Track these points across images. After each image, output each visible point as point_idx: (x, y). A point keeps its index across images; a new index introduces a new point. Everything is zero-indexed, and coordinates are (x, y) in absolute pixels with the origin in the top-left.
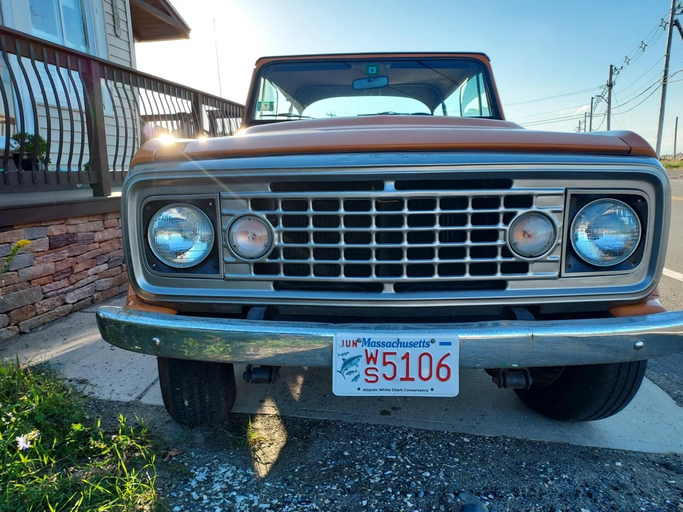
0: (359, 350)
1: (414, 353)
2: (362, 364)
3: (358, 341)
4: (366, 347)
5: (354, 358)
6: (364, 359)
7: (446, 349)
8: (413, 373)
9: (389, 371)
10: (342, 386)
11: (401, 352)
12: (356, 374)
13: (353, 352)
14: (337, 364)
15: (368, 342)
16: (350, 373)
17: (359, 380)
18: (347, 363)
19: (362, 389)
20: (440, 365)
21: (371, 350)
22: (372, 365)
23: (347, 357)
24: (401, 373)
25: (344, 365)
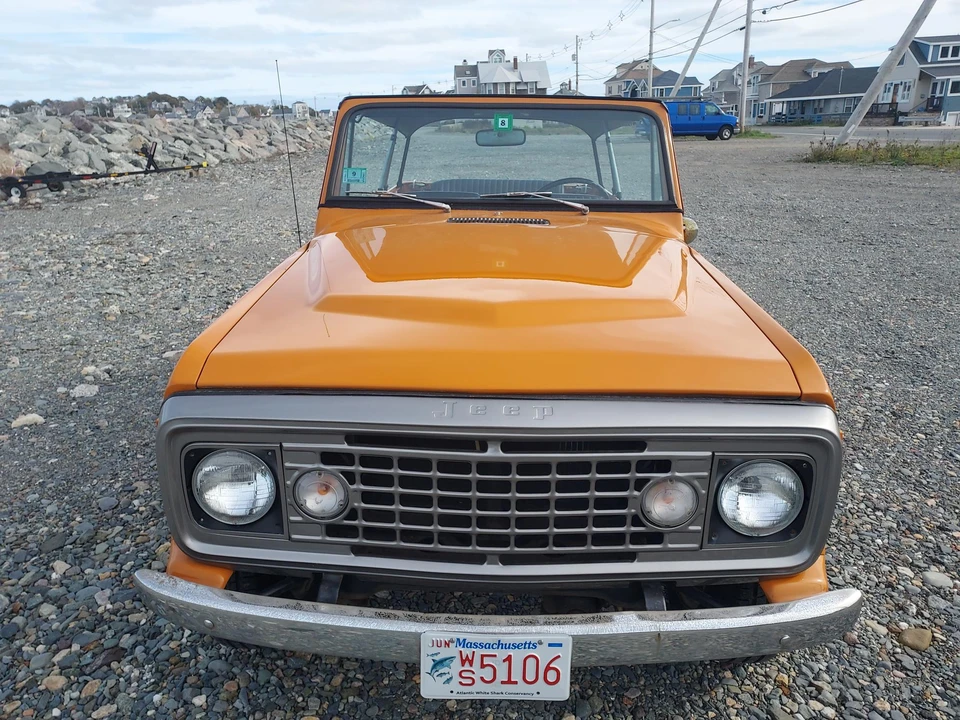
0: (453, 651)
1: (518, 656)
2: (456, 666)
3: (452, 641)
4: (461, 648)
5: (446, 659)
6: (457, 661)
7: (556, 651)
8: (516, 676)
9: (487, 674)
10: (431, 688)
11: (502, 654)
12: (448, 676)
13: (444, 653)
14: (426, 665)
15: (463, 643)
16: (441, 675)
17: (452, 682)
18: (438, 664)
19: (455, 692)
20: (548, 668)
21: (467, 652)
22: (467, 667)
23: (437, 658)
24: (502, 676)
25: (434, 667)
